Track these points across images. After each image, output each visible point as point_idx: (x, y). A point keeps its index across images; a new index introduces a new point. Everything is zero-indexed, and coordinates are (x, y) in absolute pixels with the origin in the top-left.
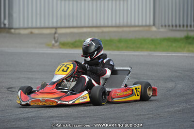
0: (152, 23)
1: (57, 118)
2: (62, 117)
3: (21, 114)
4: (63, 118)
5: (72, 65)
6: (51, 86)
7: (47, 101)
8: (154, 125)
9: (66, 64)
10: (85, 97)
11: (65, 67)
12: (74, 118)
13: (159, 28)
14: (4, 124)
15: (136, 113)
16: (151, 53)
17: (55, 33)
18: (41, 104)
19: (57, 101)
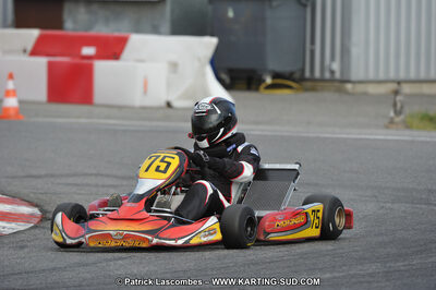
5: (177, 158)
6: (133, 205)
7: (126, 237)
9: (163, 155)
10: (211, 232)
11: (162, 161)
18: (113, 244)
19: (150, 238)
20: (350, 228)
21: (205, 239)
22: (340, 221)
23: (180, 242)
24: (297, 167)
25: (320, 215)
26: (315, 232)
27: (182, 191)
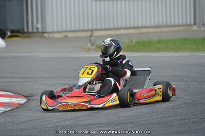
0: (192, 22)
1: (97, 125)
2: (102, 123)
3: (59, 122)
4: (104, 125)
5: (96, 68)
6: (78, 90)
7: (76, 105)
8: (200, 129)
9: (90, 67)
10: (114, 100)
11: (90, 69)
12: (115, 124)
13: (200, 27)
14: (42, 133)
15: (180, 118)
16: (192, 53)
17: (91, 36)
18: (70, 108)
19: (87, 105)
20: (175, 95)
21: (111, 104)
22: (170, 93)
23: (101, 106)
24: (149, 69)
25: (161, 90)
26: (159, 98)
27: (99, 83)
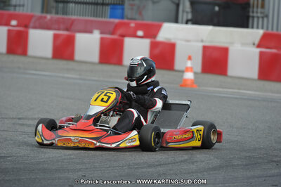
5: (115, 93)
6: (86, 121)
7: (80, 141)
9: (106, 92)
10: (133, 140)
11: (105, 95)
18: (72, 145)
19: (95, 142)
20: (220, 142)
21: (129, 145)
22: (214, 138)
23: (114, 146)
24: (189, 103)
25: (202, 133)
26: (198, 144)
27: (117, 114)
